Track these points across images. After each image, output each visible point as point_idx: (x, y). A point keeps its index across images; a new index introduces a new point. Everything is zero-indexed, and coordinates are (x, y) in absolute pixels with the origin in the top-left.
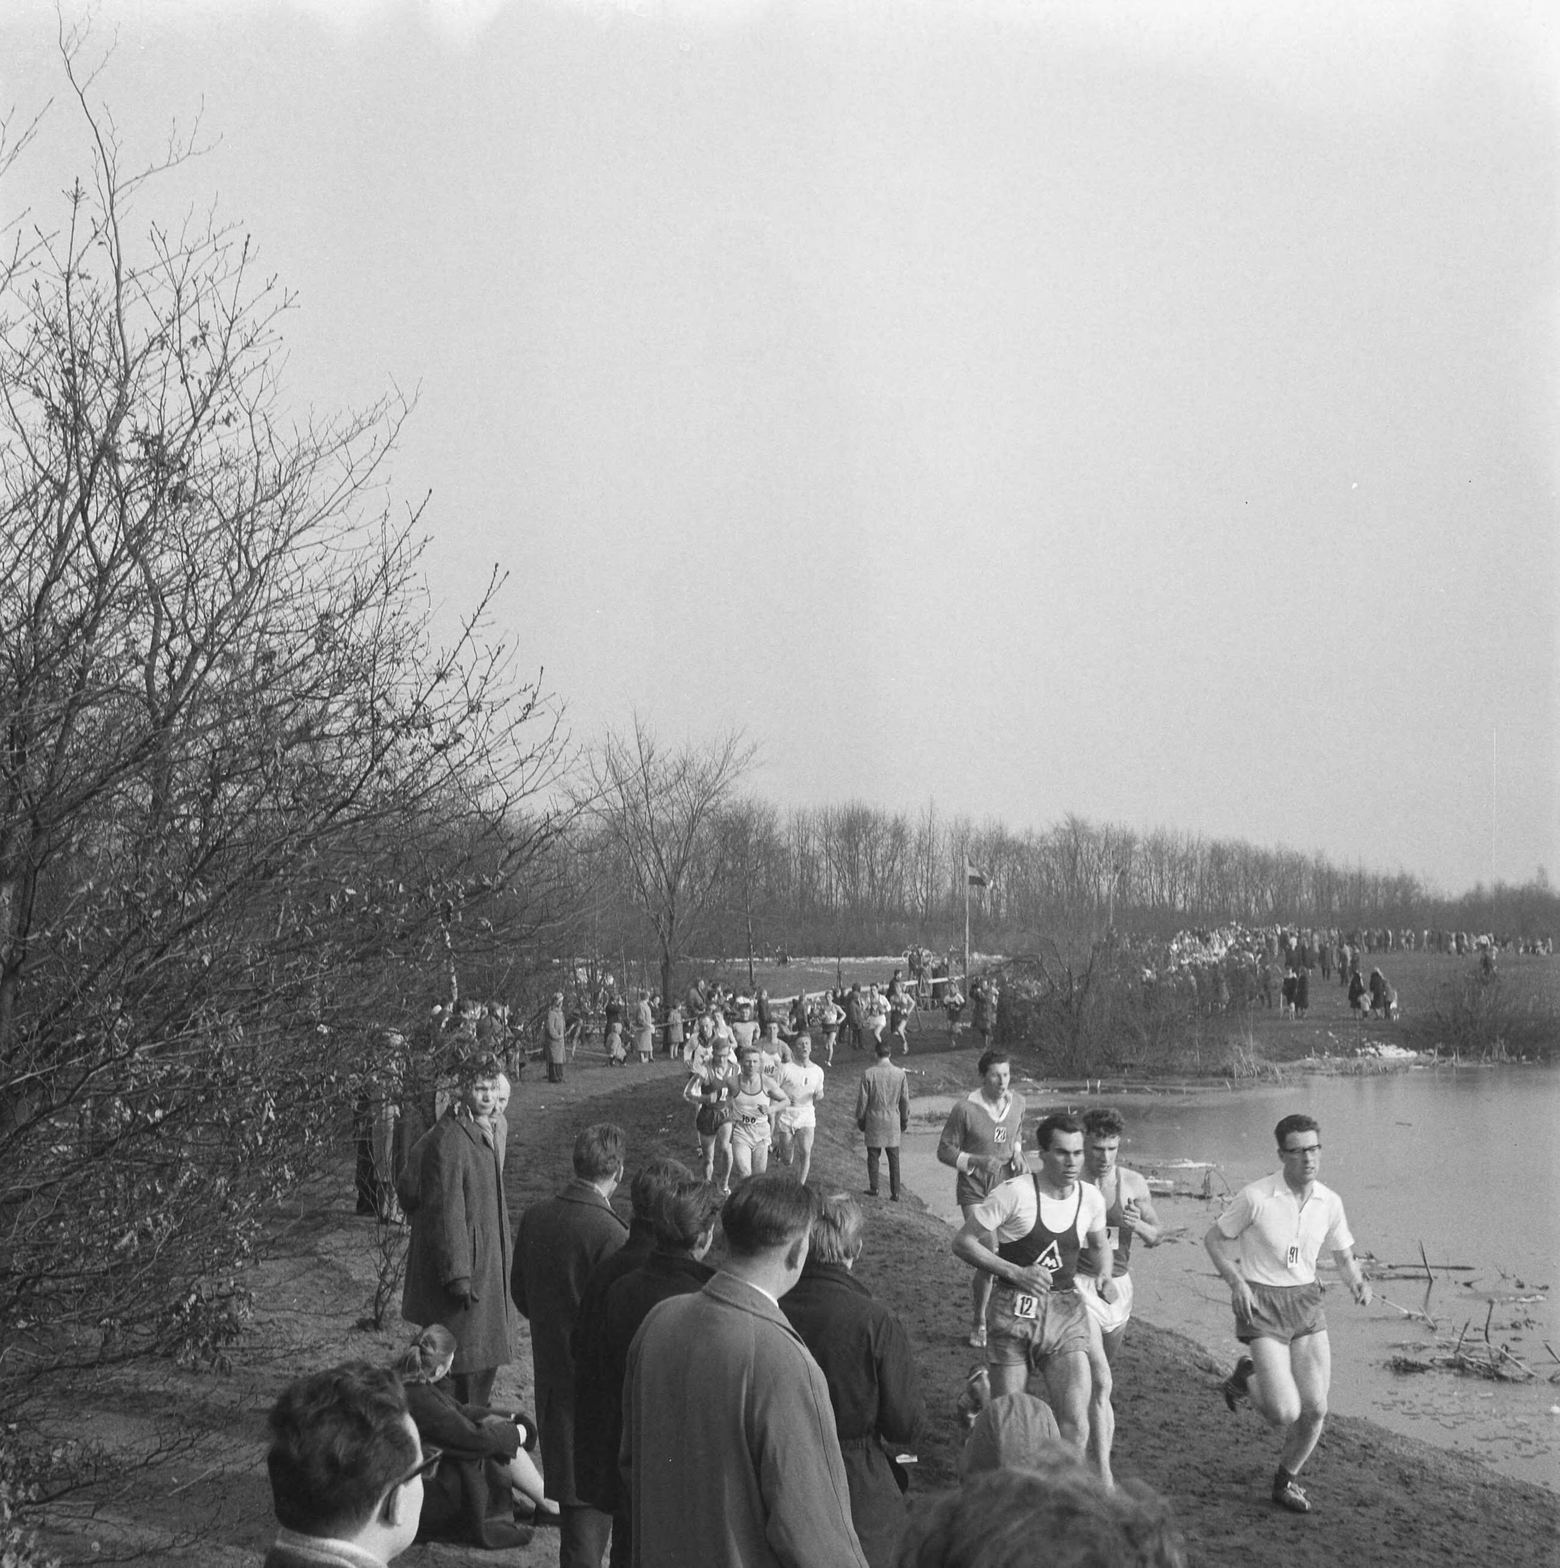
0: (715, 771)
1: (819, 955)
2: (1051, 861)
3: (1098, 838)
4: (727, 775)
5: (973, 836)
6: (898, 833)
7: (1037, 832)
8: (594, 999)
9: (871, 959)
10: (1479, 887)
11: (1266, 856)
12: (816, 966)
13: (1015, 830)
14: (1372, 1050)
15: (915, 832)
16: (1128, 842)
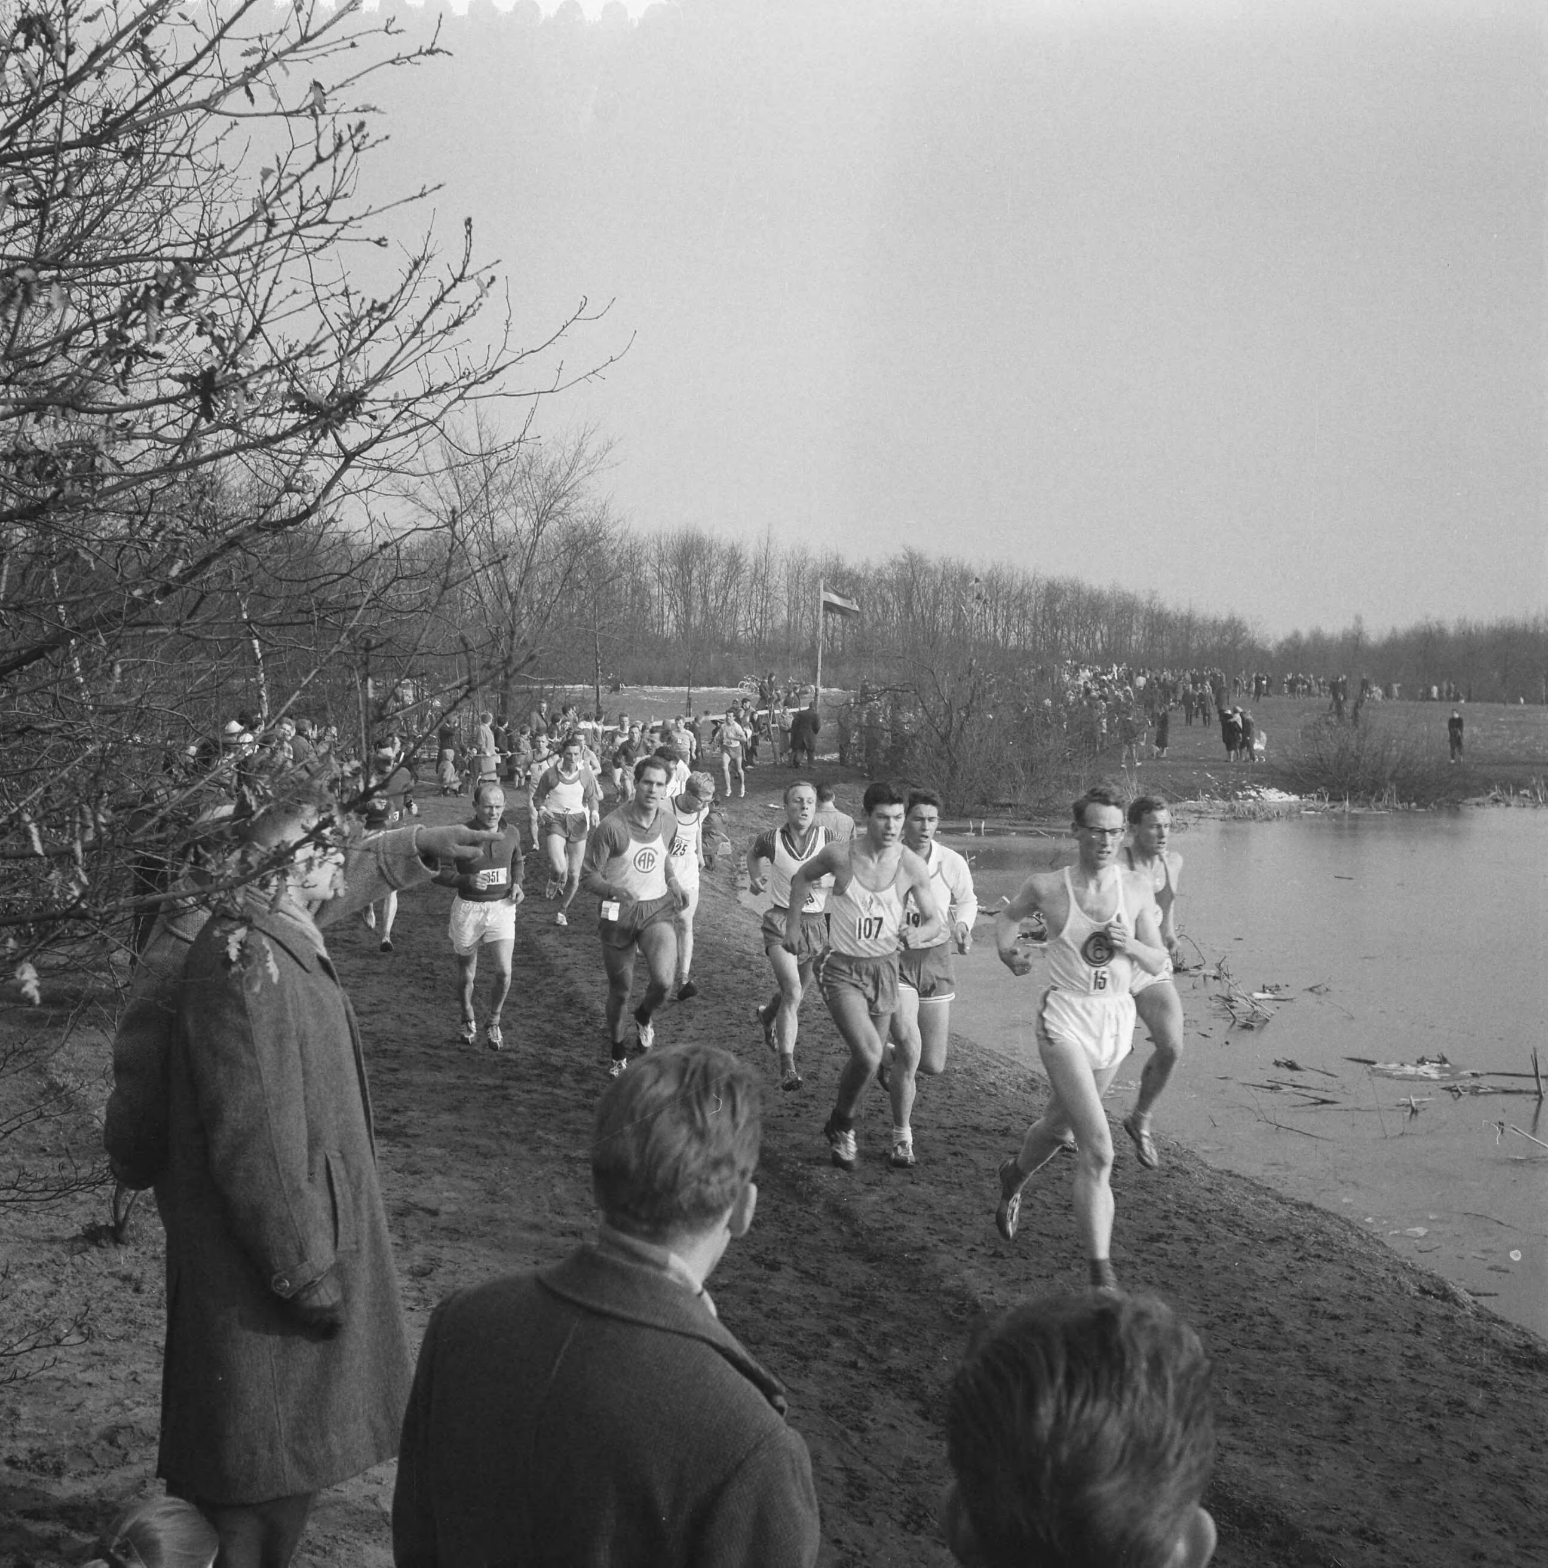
0: (565, 469)
1: (650, 683)
2: (890, 597)
3: (936, 572)
4: (578, 475)
5: (810, 566)
6: (734, 562)
7: (875, 564)
8: (421, 722)
9: (705, 689)
10: (1297, 635)
11: (1100, 596)
12: (650, 694)
13: (852, 561)
14: (1254, 794)
15: (751, 561)
16: (965, 577)
